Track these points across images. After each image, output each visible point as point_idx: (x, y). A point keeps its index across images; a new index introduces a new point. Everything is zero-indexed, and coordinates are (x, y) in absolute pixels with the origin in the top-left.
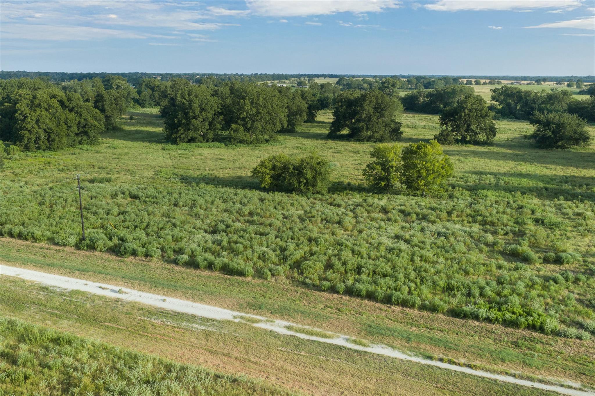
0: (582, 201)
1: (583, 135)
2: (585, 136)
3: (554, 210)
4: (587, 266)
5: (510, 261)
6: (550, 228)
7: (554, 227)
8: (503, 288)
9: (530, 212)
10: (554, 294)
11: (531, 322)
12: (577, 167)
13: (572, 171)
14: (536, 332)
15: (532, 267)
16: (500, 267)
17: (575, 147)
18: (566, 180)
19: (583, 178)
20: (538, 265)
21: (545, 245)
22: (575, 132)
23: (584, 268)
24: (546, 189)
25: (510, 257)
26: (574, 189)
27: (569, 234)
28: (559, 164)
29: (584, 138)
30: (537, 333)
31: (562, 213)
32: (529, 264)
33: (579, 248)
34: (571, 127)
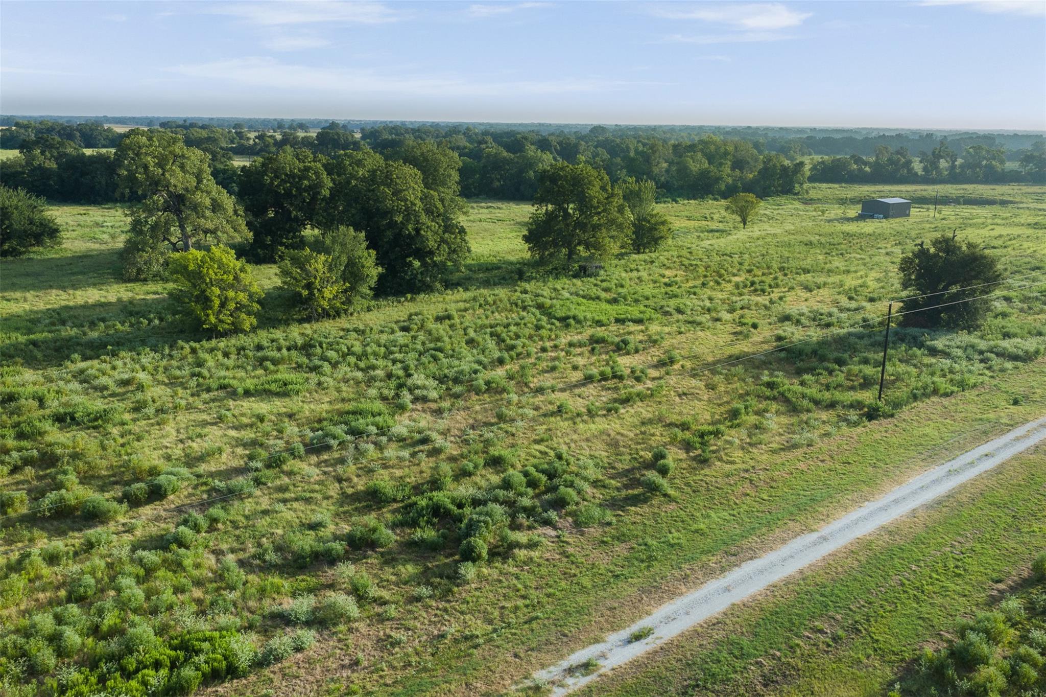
0: (114, 354)
1: (46, 226)
2: (50, 228)
3: (75, 385)
4: (205, 484)
5: (62, 533)
6: (95, 428)
7: (100, 422)
8: (100, 613)
9: (36, 404)
10: (196, 573)
11: (205, 667)
12: (64, 288)
13: (56, 299)
14: (223, 682)
15: (112, 526)
16: (52, 559)
17: (35, 249)
18: (60, 317)
19: (85, 307)
20: (122, 519)
21: (107, 469)
22: (31, 222)
23: (203, 492)
24: (34, 343)
25: (55, 523)
26: (85, 334)
27: (135, 428)
28: (26, 288)
29: (50, 232)
30: (226, 685)
31: (95, 388)
32: (102, 523)
33: (169, 451)
34: (21, 213)
